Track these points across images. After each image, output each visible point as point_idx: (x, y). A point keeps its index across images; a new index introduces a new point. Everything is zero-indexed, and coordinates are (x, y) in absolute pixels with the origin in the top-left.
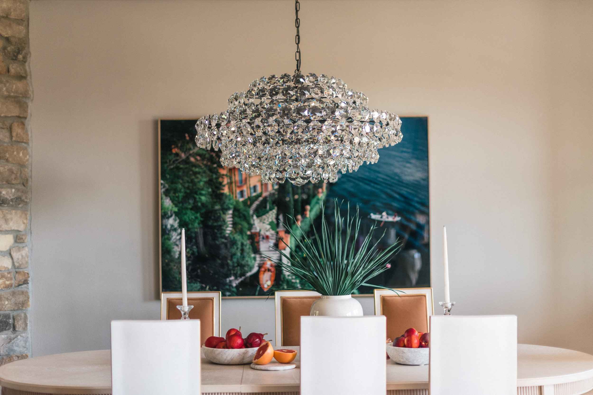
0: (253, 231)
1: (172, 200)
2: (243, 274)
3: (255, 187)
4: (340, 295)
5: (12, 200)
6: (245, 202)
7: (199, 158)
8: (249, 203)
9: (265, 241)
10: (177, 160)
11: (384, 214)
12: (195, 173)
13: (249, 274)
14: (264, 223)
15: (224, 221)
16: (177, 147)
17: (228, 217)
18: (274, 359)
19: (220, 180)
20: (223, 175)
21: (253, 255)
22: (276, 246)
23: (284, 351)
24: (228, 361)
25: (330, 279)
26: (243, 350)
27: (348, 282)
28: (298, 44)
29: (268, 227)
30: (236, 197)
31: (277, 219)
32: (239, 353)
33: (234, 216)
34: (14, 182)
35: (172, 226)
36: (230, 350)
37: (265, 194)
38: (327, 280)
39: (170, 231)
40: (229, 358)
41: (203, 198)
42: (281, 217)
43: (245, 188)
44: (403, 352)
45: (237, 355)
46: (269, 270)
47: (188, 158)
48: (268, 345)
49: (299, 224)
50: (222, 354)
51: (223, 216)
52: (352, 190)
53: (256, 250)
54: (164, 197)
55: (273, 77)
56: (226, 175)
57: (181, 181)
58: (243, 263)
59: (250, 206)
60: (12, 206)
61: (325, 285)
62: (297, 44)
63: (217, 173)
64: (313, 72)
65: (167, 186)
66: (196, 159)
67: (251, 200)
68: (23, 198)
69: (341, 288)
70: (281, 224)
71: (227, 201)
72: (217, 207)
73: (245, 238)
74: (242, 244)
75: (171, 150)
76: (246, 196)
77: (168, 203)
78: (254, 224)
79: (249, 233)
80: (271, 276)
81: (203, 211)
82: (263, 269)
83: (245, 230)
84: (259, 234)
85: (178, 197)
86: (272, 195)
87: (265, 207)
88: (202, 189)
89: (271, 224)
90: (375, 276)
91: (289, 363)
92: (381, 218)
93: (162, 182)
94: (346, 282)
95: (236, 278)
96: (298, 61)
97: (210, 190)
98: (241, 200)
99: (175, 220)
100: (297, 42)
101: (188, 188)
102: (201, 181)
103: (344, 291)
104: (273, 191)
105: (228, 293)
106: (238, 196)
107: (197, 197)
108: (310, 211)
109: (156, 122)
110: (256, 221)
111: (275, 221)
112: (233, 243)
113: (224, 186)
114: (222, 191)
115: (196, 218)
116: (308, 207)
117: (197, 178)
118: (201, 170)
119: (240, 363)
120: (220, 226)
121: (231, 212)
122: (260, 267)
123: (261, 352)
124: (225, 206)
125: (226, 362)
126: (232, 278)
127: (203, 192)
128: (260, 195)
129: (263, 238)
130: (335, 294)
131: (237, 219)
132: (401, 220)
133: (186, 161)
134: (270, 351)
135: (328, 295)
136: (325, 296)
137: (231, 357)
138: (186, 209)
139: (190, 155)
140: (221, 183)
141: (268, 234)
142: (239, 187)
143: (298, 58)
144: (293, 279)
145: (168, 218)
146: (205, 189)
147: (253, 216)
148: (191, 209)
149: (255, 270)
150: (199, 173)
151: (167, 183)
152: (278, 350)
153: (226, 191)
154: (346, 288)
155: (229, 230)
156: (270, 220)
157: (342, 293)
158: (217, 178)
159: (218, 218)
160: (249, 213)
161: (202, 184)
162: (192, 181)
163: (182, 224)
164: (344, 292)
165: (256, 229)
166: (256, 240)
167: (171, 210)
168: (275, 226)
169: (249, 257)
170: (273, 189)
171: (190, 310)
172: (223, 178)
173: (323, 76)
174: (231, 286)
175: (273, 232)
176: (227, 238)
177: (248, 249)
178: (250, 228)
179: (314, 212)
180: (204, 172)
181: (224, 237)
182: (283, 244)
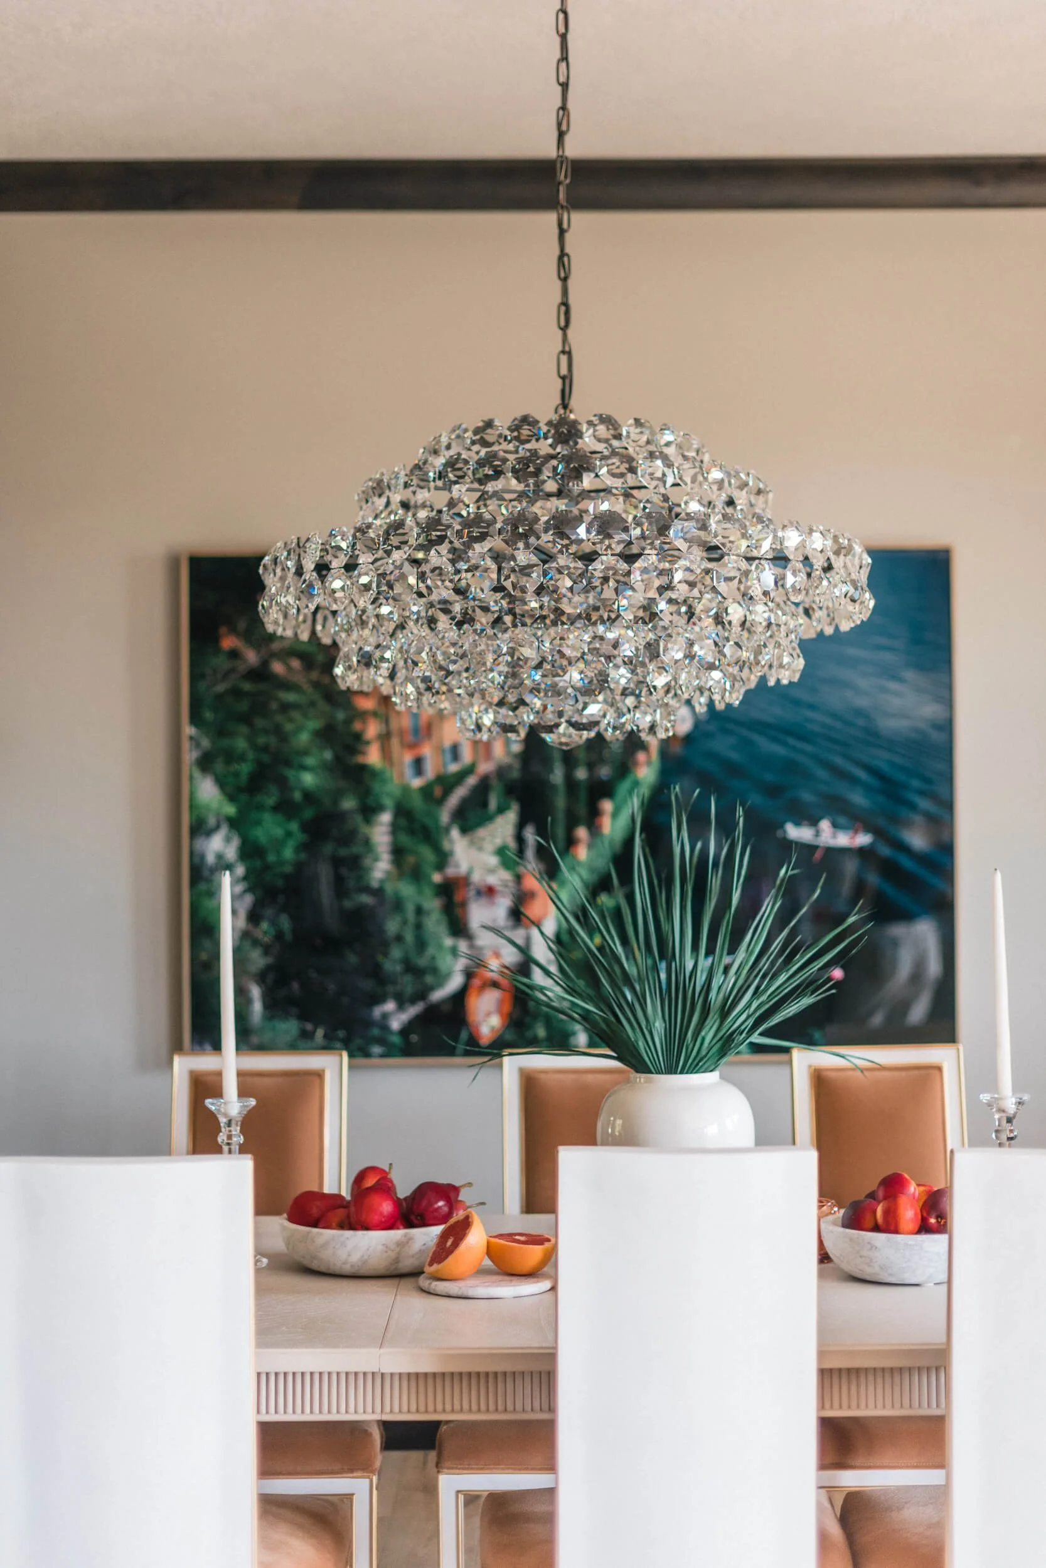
0: (450, 871)
1: (221, 783)
2: (421, 995)
3: (455, 747)
4: (687, 1073)
6: (426, 792)
7: (296, 664)
8: (438, 791)
9: (483, 901)
10: (234, 669)
11: (825, 825)
12: (285, 708)
13: (439, 995)
14: (480, 849)
15: (367, 843)
16: (233, 630)
17: (381, 833)
18: (487, 1262)
19: (357, 726)
20: (366, 713)
21: (448, 942)
22: (517, 915)
23: (517, 1237)
24: (352, 1266)
25: (657, 1024)
26: (398, 1234)
27: (709, 1034)
28: (564, 329)
29: (493, 861)
30: (402, 775)
31: (520, 839)
32: (384, 1245)
33: (395, 828)
35: (220, 855)
36: (360, 1233)
37: (485, 768)
38: (647, 1028)
39: (213, 870)
40: (355, 1258)
41: (308, 778)
42: (528, 833)
43: (427, 751)
44: (873, 1247)
45: (380, 1248)
46: (495, 985)
47: (265, 664)
48: (470, 1220)
49: (582, 853)
50: (334, 1248)
51: (364, 829)
52: (734, 756)
53: (459, 928)
54: (197, 774)
55: (489, 424)
56: (375, 714)
57: (245, 730)
58: (422, 962)
59: (441, 801)
61: (641, 1044)
62: (561, 329)
63: (348, 708)
64: (606, 411)
65: (206, 743)
66: (289, 668)
67: (447, 783)
69: (689, 1050)
70: (530, 853)
71: (377, 787)
72: (349, 804)
73: (428, 891)
74: (419, 911)
75: (216, 640)
76: (430, 774)
77: (208, 791)
78: (452, 853)
79: (437, 878)
80: (501, 1003)
81: (308, 813)
82: (476, 982)
83: (427, 869)
84: (464, 881)
85: (237, 774)
86: (501, 772)
87: (485, 804)
88: (306, 753)
89: (501, 852)
90: (791, 1014)
91: (531, 1274)
92: (817, 836)
93: (192, 731)
94: (703, 1033)
95: (401, 1006)
96: (563, 378)
97: (328, 755)
98: (417, 783)
99: (228, 840)
100: (563, 323)
101: (265, 749)
102: (300, 729)
103: (698, 1059)
104: (507, 760)
105: (377, 1050)
106: (408, 771)
107: (290, 773)
108: (615, 815)
109: (174, 563)
110: (458, 844)
111: (512, 844)
113: (368, 743)
114: (360, 759)
115: (289, 834)
118: (301, 699)
119: (388, 1273)
120: (359, 857)
121: (386, 818)
122: (469, 975)
123: (449, 1243)
124: (370, 801)
125: (347, 1269)
126: (390, 1006)
127: (310, 761)
128: (469, 770)
129: (479, 893)
130: (671, 1070)
131: (405, 840)
132: (872, 845)
133: (260, 674)
134: (476, 1238)
135: (652, 1073)
136: (643, 1075)
137: (363, 1256)
138: (260, 808)
139: (274, 655)
140: (358, 737)
141: (492, 880)
142: (412, 746)
143: (564, 371)
145: (209, 833)
146: (315, 752)
147: (447, 830)
148: (276, 809)
149: (455, 982)
150: (297, 706)
151: (206, 735)
152: (500, 1236)
153: (373, 757)
154: (703, 1052)
155: (381, 868)
156: (498, 842)
157: (693, 1066)
158: (348, 722)
159: (349, 837)
160: (436, 820)
161: (304, 738)
162: (278, 731)
163: (250, 851)
164: (698, 1064)
165: (457, 866)
166: (457, 898)
167: (217, 812)
168: (511, 858)
169: (440, 947)
170: (508, 754)
171: (245, 1113)
172: (364, 723)
173: (638, 422)
174: (385, 1028)
175: (506, 875)
176: (379, 893)
177: (435, 923)
178: (441, 865)
179: (624, 819)
180: (312, 704)
181: (368, 890)
182: (533, 910)
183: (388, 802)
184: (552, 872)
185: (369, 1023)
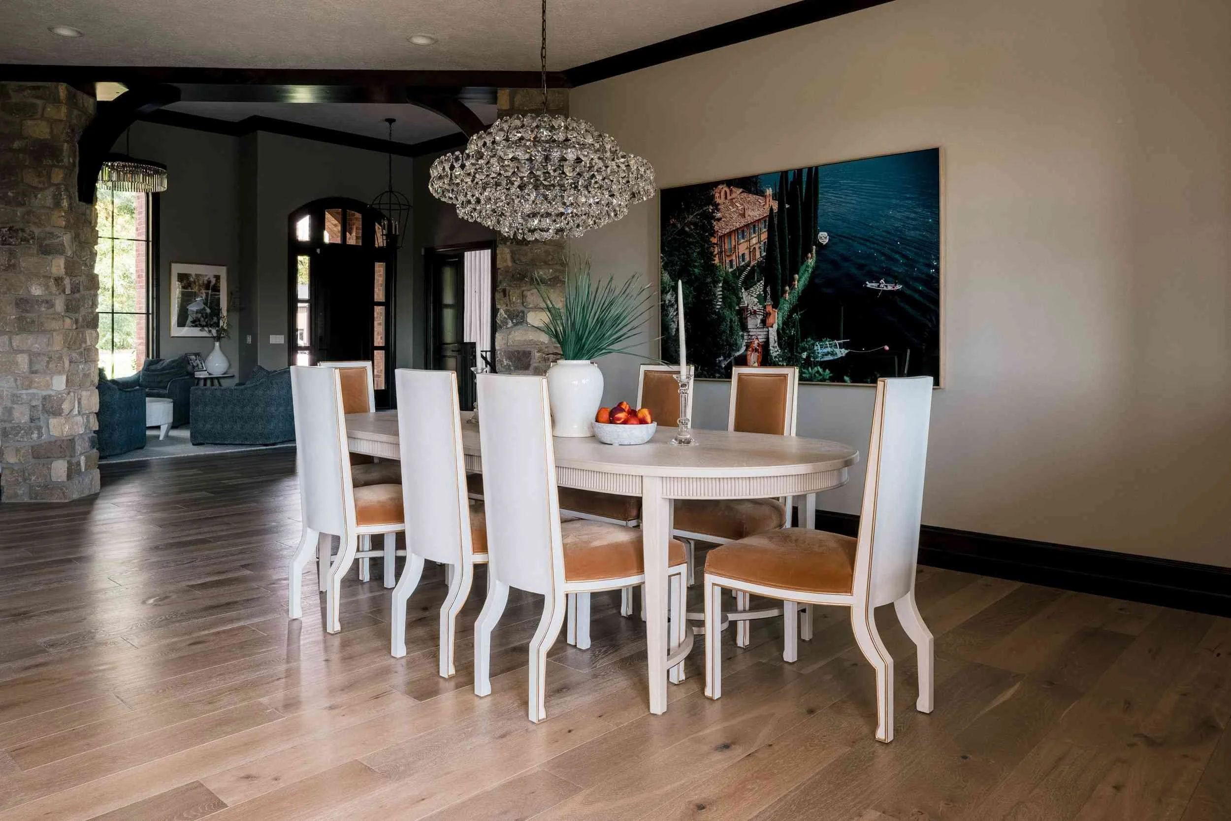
0: (741, 305)
1: (670, 274)
3: (743, 255)
5: (550, 280)
6: (733, 273)
7: (692, 227)
8: (737, 274)
9: (753, 317)
10: (675, 231)
11: (882, 281)
12: (690, 244)
14: (752, 296)
15: (715, 295)
16: (675, 216)
17: (719, 292)
19: (711, 249)
20: (714, 244)
21: (741, 333)
22: (764, 322)
29: (756, 300)
30: (726, 268)
31: (765, 291)
33: (723, 289)
34: (550, 263)
35: (670, 301)
37: (752, 264)
39: (668, 307)
41: (696, 270)
42: (768, 289)
43: (734, 258)
46: (756, 350)
47: (683, 228)
49: (787, 296)
51: (713, 289)
53: (744, 328)
54: (663, 271)
56: (716, 244)
57: (677, 253)
58: (732, 341)
59: (738, 278)
60: (550, 285)
63: (709, 242)
65: (665, 259)
66: (690, 229)
67: (741, 270)
68: (561, 277)
71: (718, 273)
72: (708, 280)
73: (734, 313)
74: (731, 320)
75: (669, 221)
76: (735, 267)
77: (666, 277)
78: (742, 298)
79: (737, 308)
80: (758, 354)
81: (697, 284)
82: (750, 349)
83: (734, 304)
84: (745, 309)
85: (674, 270)
86: (759, 264)
87: (754, 278)
88: (695, 261)
92: (879, 286)
93: (662, 255)
95: (725, 358)
97: (702, 261)
98: (730, 270)
99: (672, 295)
101: (683, 260)
102: (694, 252)
104: (761, 259)
105: (717, 375)
106: (728, 266)
108: (799, 280)
110: (744, 294)
111: (762, 293)
112: (721, 318)
113: (715, 256)
114: (713, 262)
116: (797, 276)
117: (691, 248)
118: (694, 241)
120: (712, 300)
121: (720, 285)
122: (748, 346)
124: (716, 279)
126: (722, 358)
127: (696, 264)
128: (748, 265)
129: (751, 313)
131: (727, 293)
139: (685, 225)
140: (712, 253)
141: (755, 308)
142: (729, 256)
144: (780, 361)
145: (667, 293)
146: (698, 261)
147: (741, 289)
150: (692, 243)
151: (665, 256)
153: (717, 261)
155: (719, 304)
156: (758, 293)
158: (709, 248)
159: (709, 292)
160: (737, 286)
161: (695, 254)
162: (687, 253)
165: (744, 303)
166: (744, 316)
167: (669, 285)
168: (762, 299)
169: (738, 335)
170: (761, 257)
172: (714, 247)
174: (720, 366)
176: (718, 314)
177: (736, 324)
178: (738, 304)
179: (802, 282)
180: (697, 242)
181: (715, 313)
182: (770, 320)
183: (721, 278)
184: (775, 306)
185: (715, 364)
